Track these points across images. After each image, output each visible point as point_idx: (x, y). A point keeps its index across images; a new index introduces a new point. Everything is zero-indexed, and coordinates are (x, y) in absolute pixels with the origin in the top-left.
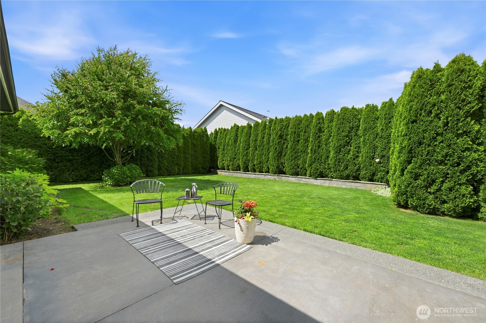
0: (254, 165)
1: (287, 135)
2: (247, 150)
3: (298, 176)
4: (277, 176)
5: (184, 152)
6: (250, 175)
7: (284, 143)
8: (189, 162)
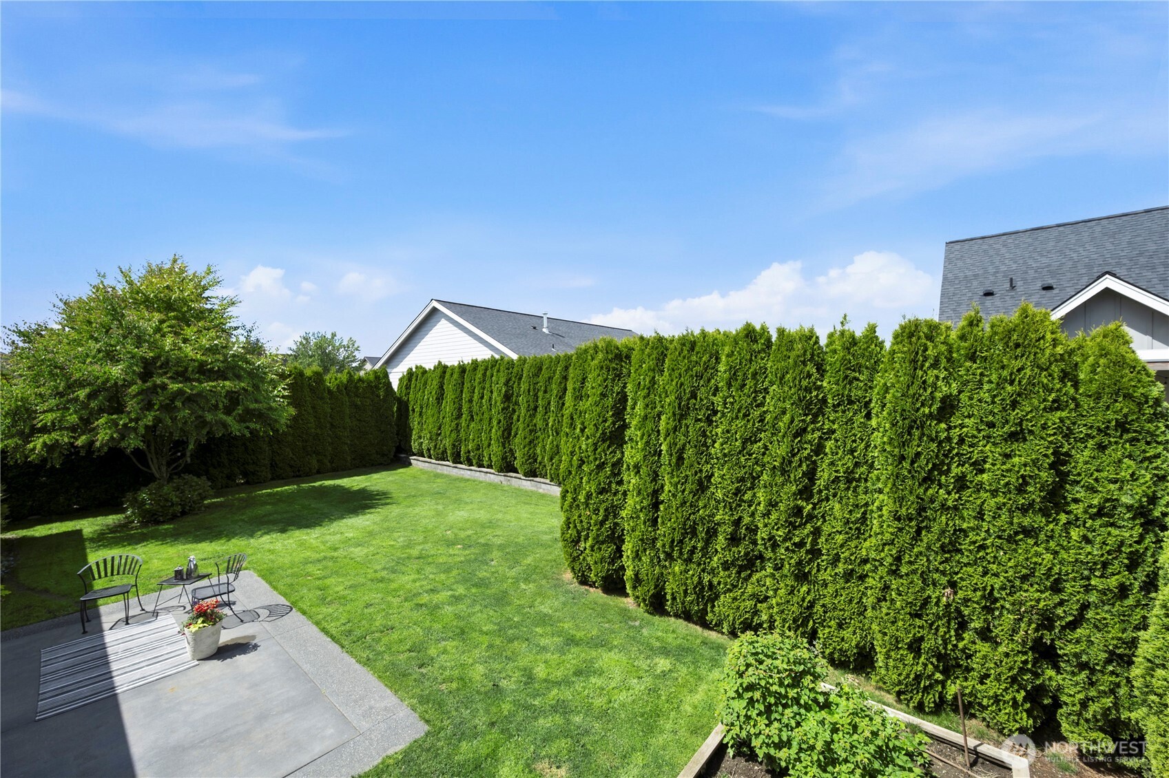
0: (469, 452)
1: (519, 395)
2: (456, 419)
4: (504, 475)
5: (332, 425)
6: (462, 472)
7: (514, 411)
8: (347, 444)
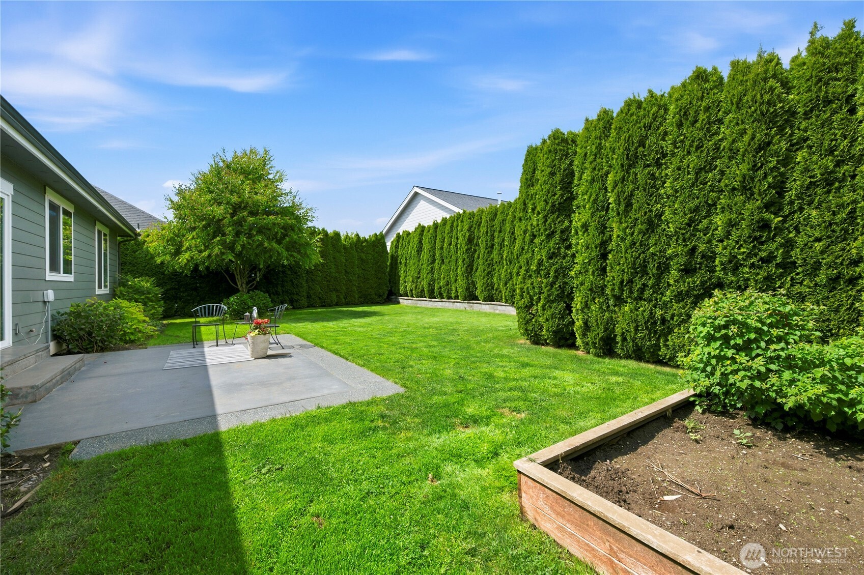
0: (440, 288)
1: (479, 238)
2: (431, 264)
3: (493, 303)
4: (468, 303)
5: (346, 271)
6: (436, 304)
7: (475, 251)
8: (355, 285)
